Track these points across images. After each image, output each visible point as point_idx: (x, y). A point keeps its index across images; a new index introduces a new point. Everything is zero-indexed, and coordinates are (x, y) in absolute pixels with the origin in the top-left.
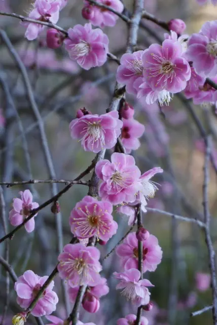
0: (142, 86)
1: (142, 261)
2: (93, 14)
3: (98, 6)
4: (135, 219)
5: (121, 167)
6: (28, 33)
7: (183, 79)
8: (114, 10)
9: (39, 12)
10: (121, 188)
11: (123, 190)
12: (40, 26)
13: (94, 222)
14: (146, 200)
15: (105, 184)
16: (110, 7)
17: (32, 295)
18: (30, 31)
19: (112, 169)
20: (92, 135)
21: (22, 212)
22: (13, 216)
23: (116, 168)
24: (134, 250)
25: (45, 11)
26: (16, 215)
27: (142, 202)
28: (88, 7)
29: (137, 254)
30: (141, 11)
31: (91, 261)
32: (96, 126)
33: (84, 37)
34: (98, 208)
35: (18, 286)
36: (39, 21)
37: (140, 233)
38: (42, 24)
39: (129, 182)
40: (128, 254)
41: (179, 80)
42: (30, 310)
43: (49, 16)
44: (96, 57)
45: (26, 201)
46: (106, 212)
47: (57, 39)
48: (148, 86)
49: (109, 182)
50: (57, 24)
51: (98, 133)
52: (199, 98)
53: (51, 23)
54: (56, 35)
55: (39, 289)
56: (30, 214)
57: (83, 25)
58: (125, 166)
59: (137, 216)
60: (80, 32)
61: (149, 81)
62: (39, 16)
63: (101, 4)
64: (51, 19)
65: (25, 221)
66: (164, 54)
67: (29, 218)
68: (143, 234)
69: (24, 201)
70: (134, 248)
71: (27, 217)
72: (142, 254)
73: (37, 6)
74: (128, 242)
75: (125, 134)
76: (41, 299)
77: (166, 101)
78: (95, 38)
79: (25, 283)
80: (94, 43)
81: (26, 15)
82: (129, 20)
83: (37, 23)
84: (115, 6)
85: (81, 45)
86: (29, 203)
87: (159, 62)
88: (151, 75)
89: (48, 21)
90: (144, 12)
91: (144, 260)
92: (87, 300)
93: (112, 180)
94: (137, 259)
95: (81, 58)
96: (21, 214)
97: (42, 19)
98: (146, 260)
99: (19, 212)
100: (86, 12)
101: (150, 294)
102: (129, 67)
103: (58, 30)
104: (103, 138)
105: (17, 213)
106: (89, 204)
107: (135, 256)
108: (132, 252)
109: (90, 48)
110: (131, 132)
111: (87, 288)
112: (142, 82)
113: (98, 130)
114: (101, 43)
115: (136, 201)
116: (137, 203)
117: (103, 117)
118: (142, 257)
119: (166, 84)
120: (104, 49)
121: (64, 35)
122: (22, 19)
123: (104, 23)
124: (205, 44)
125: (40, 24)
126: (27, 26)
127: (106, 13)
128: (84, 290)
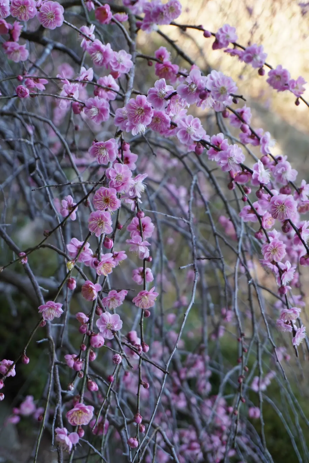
0: (128, 124)
1: (142, 231)
2: (100, 93)
3: (103, 88)
4: (135, 207)
5: (120, 171)
6: (61, 106)
7: (150, 116)
8: (114, 89)
9: (66, 92)
10: (122, 183)
11: (123, 184)
12: (68, 100)
13: (107, 200)
14: (140, 194)
15: (112, 181)
16: (111, 88)
17: (77, 250)
18: (62, 104)
19: (115, 173)
20: (101, 154)
21: (68, 208)
22: (63, 210)
23: (118, 172)
24: (137, 226)
25: (70, 91)
26: (64, 210)
27: (137, 195)
28: (97, 89)
29: (139, 228)
30: (131, 89)
31: (106, 220)
32: (103, 149)
33: (95, 104)
34: (108, 193)
35: (68, 246)
36: (66, 98)
37: (139, 213)
38: (69, 100)
39: (126, 179)
40: (134, 229)
41: (147, 117)
42: (77, 258)
43: (73, 94)
44: (104, 117)
45: (69, 202)
46: (113, 194)
47: (79, 108)
48: (132, 124)
49: (114, 180)
50: (78, 99)
51: (105, 153)
52: (167, 134)
53: (74, 98)
54: (78, 106)
55: (81, 247)
56: (72, 209)
57: (94, 98)
58: (123, 171)
59: (136, 204)
60: (92, 102)
61: (131, 120)
62: (66, 95)
63: (105, 87)
64: (74, 96)
65: (70, 213)
66: (137, 103)
67: (72, 211)
68: (141, 214)
69: (68, 201)
70: (137, 225)
71: (71, 211)
72: (142, 227)
73: (64, 89)
74: (134, 222)
75: (126, 161)
76: (82, 252)
77: (143, 131)
78: (101, 104)
79: (72, 244)
80: (101, 107)
81: (58, 95)
82: (123, 95)
83: (66, 99)
84: (114, 87)
85: (93, 109)
86: (71, 203)
87: (135, 108)
88: (131, 116)
89: (72, 97)
90: (133, 90)
91: (143, 231)
92: (106, 242)
93: (116, 179)
94: (140, 231)
95: (94, 117)
96: (67, 209)
97: (69, 96)
98: (145, 231)
99: (66, 208)
100: (96, 92)
101: (149, 250)
102: (120, 116)
103: (79, 102)
104: (108, 154)
105: (64, 208)
106: (103, 190)
107: (138, 230)
108: (136, 227)
109: (98, 111)
110: (130, 160)
111: (106, 235)
112: (127, 122)
113: (104, 150)
114: (105, 107)
115: (134, 195)
116: (135, 196)
117: (107, 142)
118: (142, 229)
119: (140, 120)
120: (107, 110)
121: (83, 105)
122: (56, 97)
123: (109, 98)
124: (156, 92)
125: (67, 99)
126: (60, 102)
127: (109, 92)
128: (104, 236)
